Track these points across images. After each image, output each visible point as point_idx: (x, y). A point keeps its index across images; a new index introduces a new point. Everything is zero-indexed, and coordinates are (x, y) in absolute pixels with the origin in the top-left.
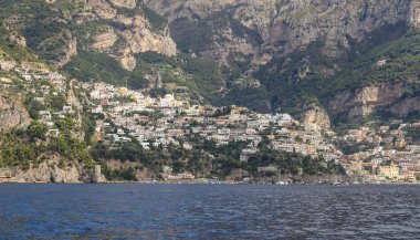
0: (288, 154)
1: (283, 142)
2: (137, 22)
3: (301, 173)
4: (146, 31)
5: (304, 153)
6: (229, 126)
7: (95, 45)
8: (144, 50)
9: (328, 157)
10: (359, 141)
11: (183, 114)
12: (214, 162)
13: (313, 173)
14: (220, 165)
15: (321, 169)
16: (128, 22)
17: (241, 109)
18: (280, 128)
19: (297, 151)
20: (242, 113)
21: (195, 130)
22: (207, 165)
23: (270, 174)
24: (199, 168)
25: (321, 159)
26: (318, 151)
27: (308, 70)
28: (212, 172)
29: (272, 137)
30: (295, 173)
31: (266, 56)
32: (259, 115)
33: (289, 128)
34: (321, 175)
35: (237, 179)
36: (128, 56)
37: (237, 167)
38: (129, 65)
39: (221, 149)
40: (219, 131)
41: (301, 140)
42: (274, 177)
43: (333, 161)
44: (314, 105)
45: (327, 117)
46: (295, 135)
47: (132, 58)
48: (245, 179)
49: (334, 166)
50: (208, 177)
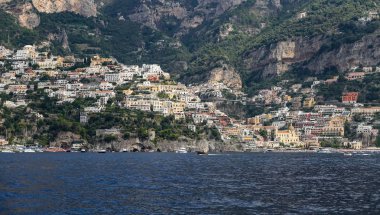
0: (142, 113)
1: (139, 98)
3: (153, 138)
5: (166, 112)
6: (84, 81)
8: (59, 10)
9: (198, 118)
11: (36, 67)
12: (40, 124)
13: (173, 138)
14: (47, 128)
15: (187, 132)
17: (104, 60)
18: (142, 81)
19: (155, 110)
20: (104, 64)
21: (41, 86)
22: (29, 128)
23: (109, 139)
24: (18, 132)
25: (189, 120)
26: (186, 109)
27: (230, 29)
28: (35, 137)
29: (129, 92)
30: (144, 137)
31: (196, 19)
32: (125, 67)
33: (154, 81)
34: (185, 140)
35: (64, 146)
36: (27, 13)
37: (65, 129)
38: (29, 22)
39: (61, 108)
40: (69, 86)
41: (167, 96)
42: (114, 143)
43: (205, 122)
44: (221, 62)
45: (238, 76)
46: (160, 90)
47: (34, 16)
48: (74, 145)
49: (206, 129)
50: (30, 143)
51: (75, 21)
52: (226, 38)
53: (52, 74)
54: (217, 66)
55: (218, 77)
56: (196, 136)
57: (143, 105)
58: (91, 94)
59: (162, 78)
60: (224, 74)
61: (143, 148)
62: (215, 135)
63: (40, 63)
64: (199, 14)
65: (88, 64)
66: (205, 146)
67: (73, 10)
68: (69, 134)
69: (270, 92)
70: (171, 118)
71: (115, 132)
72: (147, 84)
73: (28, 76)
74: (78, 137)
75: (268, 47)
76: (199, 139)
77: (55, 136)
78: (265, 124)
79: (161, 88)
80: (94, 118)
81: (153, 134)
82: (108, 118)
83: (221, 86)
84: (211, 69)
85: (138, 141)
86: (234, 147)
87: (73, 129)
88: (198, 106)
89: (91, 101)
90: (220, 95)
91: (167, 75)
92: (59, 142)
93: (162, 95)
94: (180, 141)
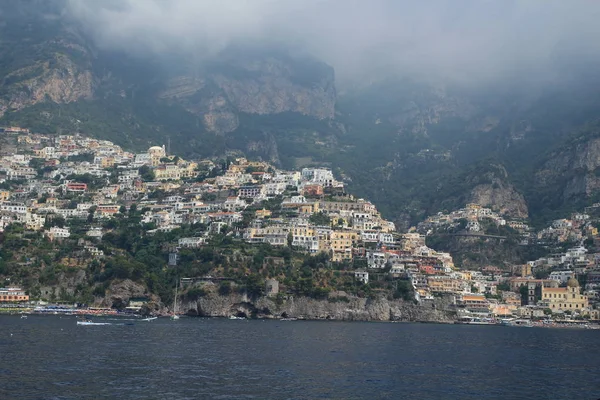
0: (270, 249)
3: (274, 293)
5: (317, 249)
7: (163, 94)
8: (280, 110)
11: (150, 178)
13: (318, 295)
18: (292, 196)
19: (296, 243)
20: (249, 170)
22: (72, 272)
23: (195, 294)
24: (50, 280)
25: (359, 262)
26: (358, 244)
29: (263, 214)
32: (279, 174)
33: (312, 195)
34: (345, 299)
38: (220, 125)
41: (327, 221)
43: (388, 267)
44: (491, 175)
45: (520, 198)
46: (318, 210)
48: (133, 305)
49: (388, 279)
50: (67, 299)
52: (521, 142)
53: (169, 188)
54: (485, 182)
55: (484, 200)
56: (368, 292)
57: (274, 234)
58: (204, 218)
59: (329, 190)
60: (494, 195)
61: (255, 312)
65: (223, 171)
66: (386, 309)
67: (300, 109)
68: (127, 283)
69: (569, 223)
70: (324, 258)
71: (207, 281)
72: (299, 200)
74: (140, 289)
76: (373, 298)
77: (107, 286)
79: (320, 207)
80: (186, 256)
81: (275, 286)
82: (207, 257)
84: (473, 186)
85: (245, 299)
86: (437, 315)
87: (136, 276)
88: (382, 239)
92: (108, 297)
93: (319, 220)
94: (333, 300)
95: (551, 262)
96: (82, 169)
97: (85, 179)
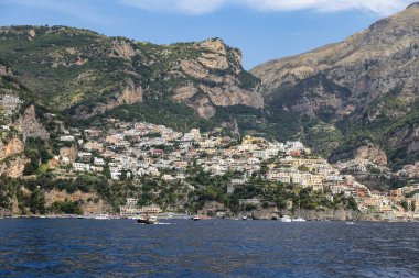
0: (282, 184)
1: (279, 171)
2: (227, 80)
3: (290, 207)
4: (234, 88)
5: (305, 184)
6: (234, 157)
7: (175, 97)
8: (233, 104)
9: (335, 189)
10: (411, 176)
11: (197, 146)
12: (191, 195)
13: (310, 208)
14: (197, 198)
15: (324, 202)
16: (219, 80)
17: (254, 139)
18: (284, 156)
19: (295, 181)
20: (254, 143)
21: (199, 162)
22: (181, 197)
23: (250, 208)
24: (171, 201)
25: (327, 191)
26: (325, 181)
27: (378, 113)
28: (186, 206)
29: (272, 166)
30: (282, 207)
31: (349, 107)
32: (271, 144)
33: (295, 156)
34: (323, 210)
35: (210, 214)
36: (205, 105)
37: (211, 199)
38: (206, 113)
39: (212, 181)
40: (222, 162)
41: (307, 169)
42: (254, 211)
43: (342, 193)
44: (367, 141)
45: (383, 153)
46: (301, 164)
47: (210, 108)
48: (218, 214)
49: (343, 199)
50: (180, 211)
51: (245, 112)
52: (374, 122)
53: (210, 152)
54: (365, 144)
55: (364, 154)
56: (334, 206)
57: (283, 177)
58: (239, 168)
59: (303, 153)
60: (369, 152)
62: (352, 205)
63: (201, 143)
64: (352, 103)
65: (240, 142)
66: (343, 214)
67: (245, 103)
68: (214, 203)
69: (414, 167)
70: (310, 189)
71: (255, 201)
72: (289, 159)
73: (190, 155)
74: (221, 206)
75: (411, 126)
76: (336, 209)
77: (203, 204)
78: (407, 196)
79: (301, 162)
80: (238, 189)
81: (290, 204)
82: (251, 189)
83: (367, 162)
84: (358, 147)
85: (276, 210)
86: (371, 217)
87: (218, 199)
88: (336, 178)
89: (238, 174)
90: (364, 170)
91: (308, 151)
92: (205, 210)
93: (302, 169)
94: (317, 210)
95: (412, 189)
96: (158, 142)
97: (161, 147)
